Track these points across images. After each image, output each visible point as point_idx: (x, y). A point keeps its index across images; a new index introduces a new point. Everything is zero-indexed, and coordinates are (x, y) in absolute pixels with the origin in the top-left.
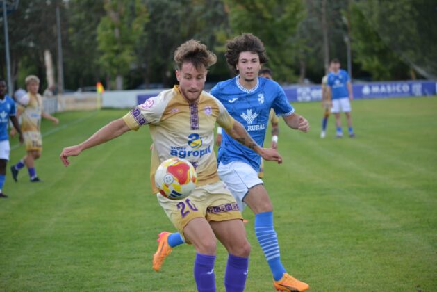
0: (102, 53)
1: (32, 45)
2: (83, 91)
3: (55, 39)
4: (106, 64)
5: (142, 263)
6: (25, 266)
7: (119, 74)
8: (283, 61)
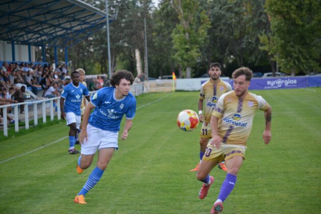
0: (176, 51)
1: (126, 45)
2: (162, 78)
3: (143, 41)
4: (179, 59)
6: (121, 205)
7: (188, 66)
8: (310, 56)
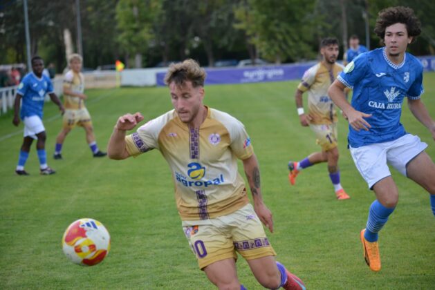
0: (121, 31)
1: (51, 23)
2: (103, 69)
3: (74, 18)
4: (125, 42)
5: (163, 239)
6: (47, 243)
7: (138, 52)
8: (301, 38)
